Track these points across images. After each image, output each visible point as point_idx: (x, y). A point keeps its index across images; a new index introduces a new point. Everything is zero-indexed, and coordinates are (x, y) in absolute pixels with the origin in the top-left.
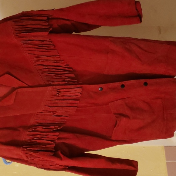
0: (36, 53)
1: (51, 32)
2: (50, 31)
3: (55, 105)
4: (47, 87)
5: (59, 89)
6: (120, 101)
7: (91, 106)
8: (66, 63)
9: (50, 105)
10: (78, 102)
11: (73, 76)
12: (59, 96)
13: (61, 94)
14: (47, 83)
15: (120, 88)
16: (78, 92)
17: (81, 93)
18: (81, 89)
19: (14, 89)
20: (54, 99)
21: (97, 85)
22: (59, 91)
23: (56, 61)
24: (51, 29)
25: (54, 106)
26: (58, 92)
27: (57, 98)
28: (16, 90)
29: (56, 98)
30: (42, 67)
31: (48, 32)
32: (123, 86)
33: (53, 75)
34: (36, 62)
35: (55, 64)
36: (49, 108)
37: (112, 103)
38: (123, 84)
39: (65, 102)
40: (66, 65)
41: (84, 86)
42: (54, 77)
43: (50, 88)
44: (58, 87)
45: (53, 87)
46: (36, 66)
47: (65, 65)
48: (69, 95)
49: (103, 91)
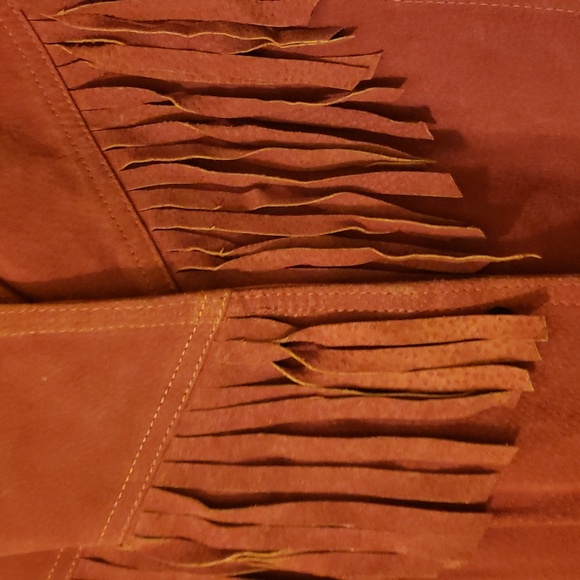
3: (260, 481)
5: (299, 324)
8: (373, 61)
9: (213, 482)
11: (439, 185)
12: (306, 387)
13: (324, 373)
14: (185, 258)
16: (502, 352)
17: (530, 366)
20: (248, 418)
22: (299, 336)
23: (276, 33)
25: (253, 489)
27: (288, 413)
29: (269, 415)
30: (134, 104)
34: (84, 53)
35: (264, 74)
39: (365, 457)
40: (376, 82)
42: (256, 200)
43: (209, 309)
46: (79, 95)
47: (362, 85)
48: (402, 381)
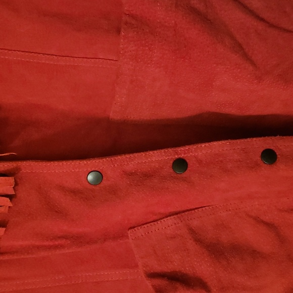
6: (170, 221)
7: (56, 247)
15: (171, 171)
17: (10, 197)
18: (11, 180)
21: (77, 162)
32: (181, 164)
37: (140, 231)
38: (182, 156)
41: (27, 166)
49: (102, 185)
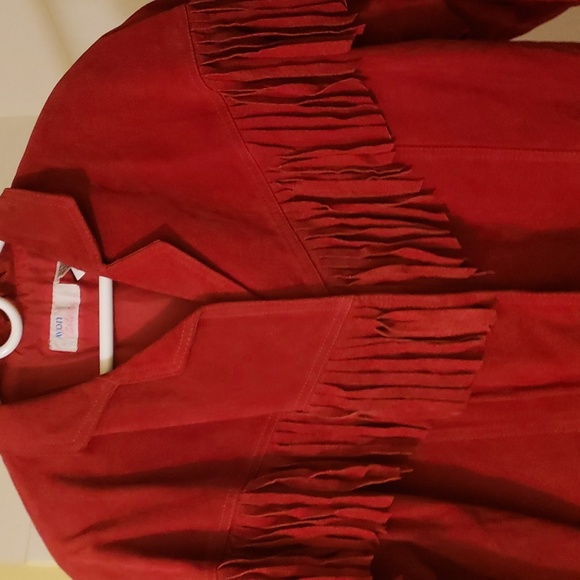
0: (287, 137)
1: (359, 43)
2: (358, 36)
3: (367, 379)
4: (332, 299)
9: (346, 380)
10: (475, 365)
13: (396, 331)
19: (190, 307)
20: (361, 353)
22: (385, 316)
24: (361, 29)
26: (380, 320)
27: (380, 350)
28: (198, 313)
31: (351, 42)
33: (358, 243)
36: (342, 393)
41: (508, 297)
42: (366, 253)
43: (346, 304)
44: (384, 300)
45: (362, 298)
46: (284, 206)
